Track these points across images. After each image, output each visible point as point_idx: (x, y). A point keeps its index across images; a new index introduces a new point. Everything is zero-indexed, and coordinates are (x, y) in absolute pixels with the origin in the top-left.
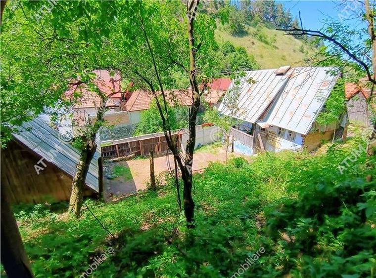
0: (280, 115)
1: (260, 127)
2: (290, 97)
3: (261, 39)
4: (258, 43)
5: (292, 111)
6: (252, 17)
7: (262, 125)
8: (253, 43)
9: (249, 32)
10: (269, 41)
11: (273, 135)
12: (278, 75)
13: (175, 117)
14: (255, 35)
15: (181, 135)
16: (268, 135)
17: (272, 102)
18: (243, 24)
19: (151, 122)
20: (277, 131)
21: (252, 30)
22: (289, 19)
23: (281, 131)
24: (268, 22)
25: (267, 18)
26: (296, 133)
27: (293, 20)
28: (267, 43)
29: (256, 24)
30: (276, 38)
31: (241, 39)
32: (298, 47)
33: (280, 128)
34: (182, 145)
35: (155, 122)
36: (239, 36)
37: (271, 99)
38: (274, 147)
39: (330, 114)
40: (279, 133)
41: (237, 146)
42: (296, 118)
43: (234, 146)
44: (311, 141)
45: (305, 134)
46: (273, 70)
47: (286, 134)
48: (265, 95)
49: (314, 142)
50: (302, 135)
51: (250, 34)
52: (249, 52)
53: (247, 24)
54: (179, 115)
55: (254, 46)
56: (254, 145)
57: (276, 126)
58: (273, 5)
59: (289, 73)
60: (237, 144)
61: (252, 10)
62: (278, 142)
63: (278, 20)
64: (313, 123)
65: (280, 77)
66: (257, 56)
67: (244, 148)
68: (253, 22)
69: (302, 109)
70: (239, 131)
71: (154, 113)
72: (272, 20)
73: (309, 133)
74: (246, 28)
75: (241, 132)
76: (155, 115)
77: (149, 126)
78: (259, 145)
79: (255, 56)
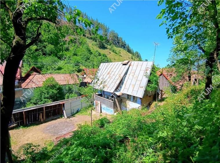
0: (127, 87)
1: (117, 95)
2: (131, 77)
3: (113, 51)
4: (112, 53)
5: (133, 84)
6: (109, 41)
7: (118, 93)
8: (110, 53)
9: (107, 47)
10: (117, 53)
11: (124, 99)
12: (124, 65)
13: (63, 92)
14: (110, 49)
15: (64, 104)
16: (122, 100)
17: (122, 80)
18: (104, 44)
19: (43, 96)
20: (126, 97)
21: (109, 47)
22: (125, 44)
23: (129, 97)
24: (116, 45)
25: (116, 43)
26: (137, 97)
27: (127, 45)
28: (116, 53)
29: (111, 44)
30: (120, 52)
31: (104, 50)
32: (130, 57)
33: (128, 95)
34: (64, 111)
35: (46, 96)
36: (103, 49)
37: (121, 78)
38: (126, 107)
39: (153, 85)
40: (128, 98)
41: (104, 108)
42: (136, 89)
43: (102, 109)
44: (145, 101)
45: (142, 97)
46: (121, 62)
47: (132, 98)
48: (118, 76)
49: (146, 102)
50: (140, 98)
51: (108, 49)
52: (108, 56)
53: (106, 44)
54: (66, 90)
55: (110, 54)
56: (114, 107)
57: (126, 94)
58: (117, 38)
59: (129, 64)
60: (103, 107)
61: (108, 38)
62: (128, 103)
63: (120, 44)
64: (145, 91)
65: (125, 66)
66: (112, 59)
67: (108, 110)
68: (109, 43)
69: (138, 83)
70: (105, 98)
71: (46, 89)
72: (117, 44)
73: (143, 97)
74: (106, 46)
75: (106, 99)
76: (46, 90)
77: (41, 99)
78: (117, 107)
79: (111, 59)
